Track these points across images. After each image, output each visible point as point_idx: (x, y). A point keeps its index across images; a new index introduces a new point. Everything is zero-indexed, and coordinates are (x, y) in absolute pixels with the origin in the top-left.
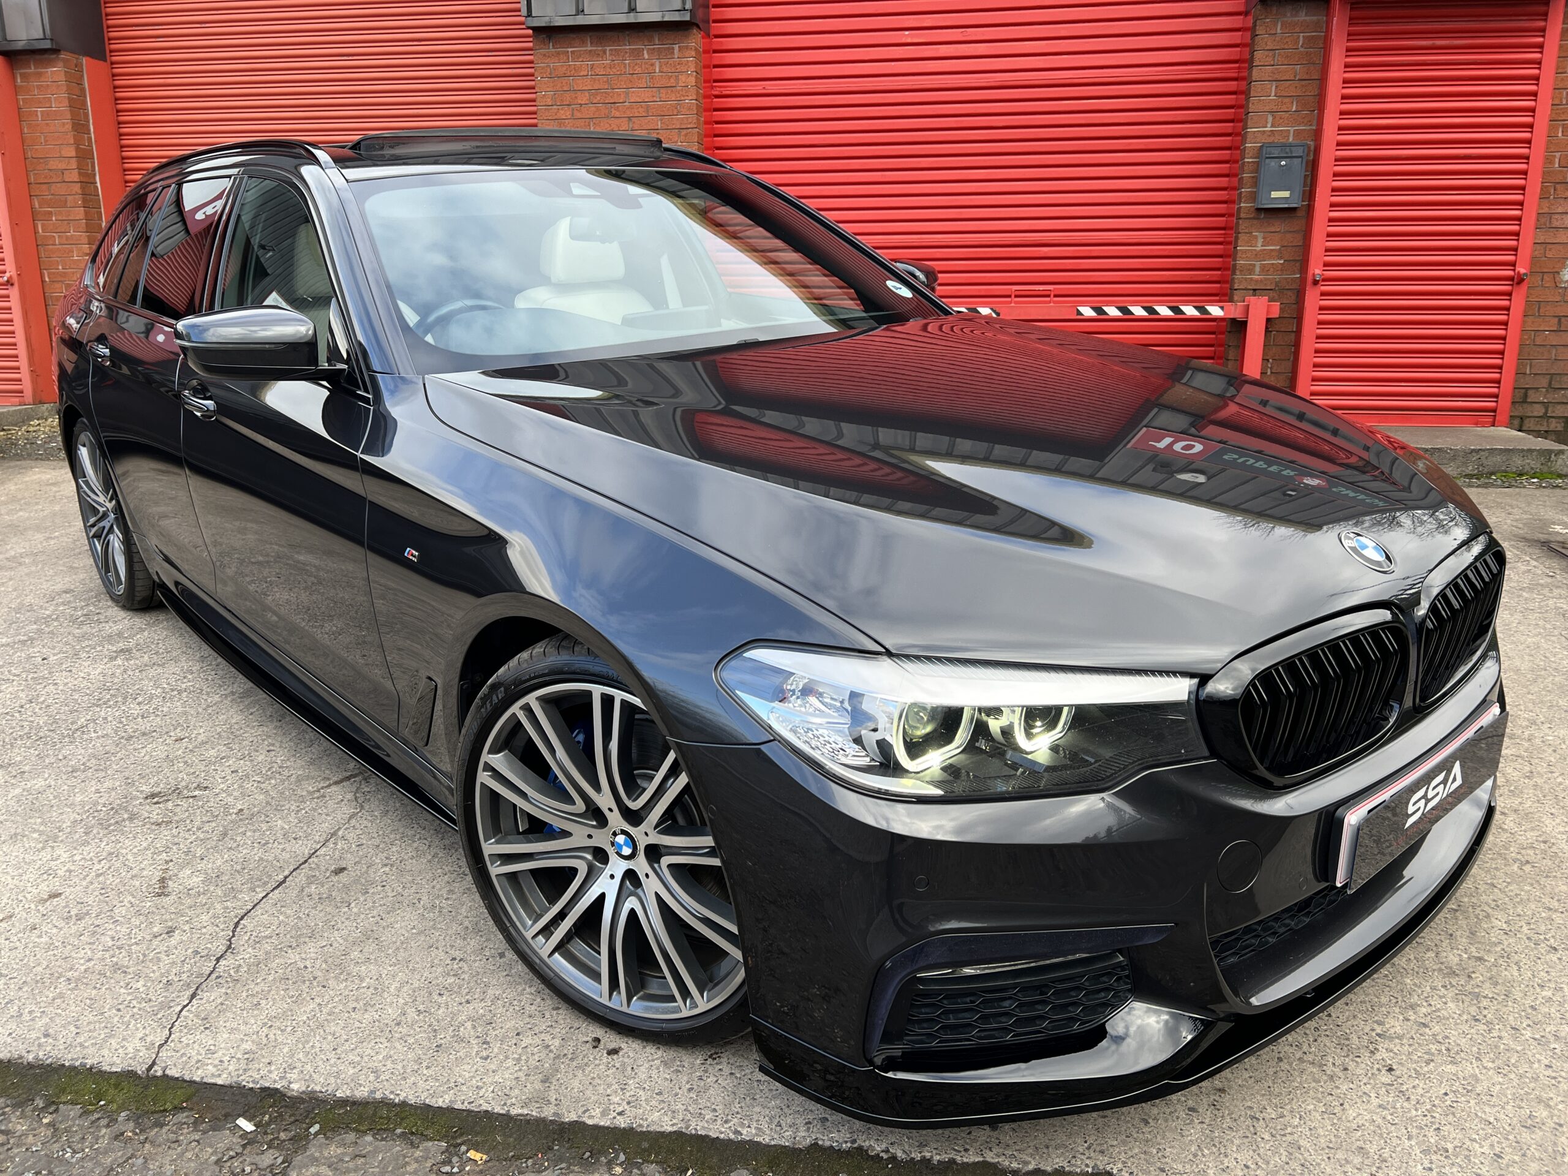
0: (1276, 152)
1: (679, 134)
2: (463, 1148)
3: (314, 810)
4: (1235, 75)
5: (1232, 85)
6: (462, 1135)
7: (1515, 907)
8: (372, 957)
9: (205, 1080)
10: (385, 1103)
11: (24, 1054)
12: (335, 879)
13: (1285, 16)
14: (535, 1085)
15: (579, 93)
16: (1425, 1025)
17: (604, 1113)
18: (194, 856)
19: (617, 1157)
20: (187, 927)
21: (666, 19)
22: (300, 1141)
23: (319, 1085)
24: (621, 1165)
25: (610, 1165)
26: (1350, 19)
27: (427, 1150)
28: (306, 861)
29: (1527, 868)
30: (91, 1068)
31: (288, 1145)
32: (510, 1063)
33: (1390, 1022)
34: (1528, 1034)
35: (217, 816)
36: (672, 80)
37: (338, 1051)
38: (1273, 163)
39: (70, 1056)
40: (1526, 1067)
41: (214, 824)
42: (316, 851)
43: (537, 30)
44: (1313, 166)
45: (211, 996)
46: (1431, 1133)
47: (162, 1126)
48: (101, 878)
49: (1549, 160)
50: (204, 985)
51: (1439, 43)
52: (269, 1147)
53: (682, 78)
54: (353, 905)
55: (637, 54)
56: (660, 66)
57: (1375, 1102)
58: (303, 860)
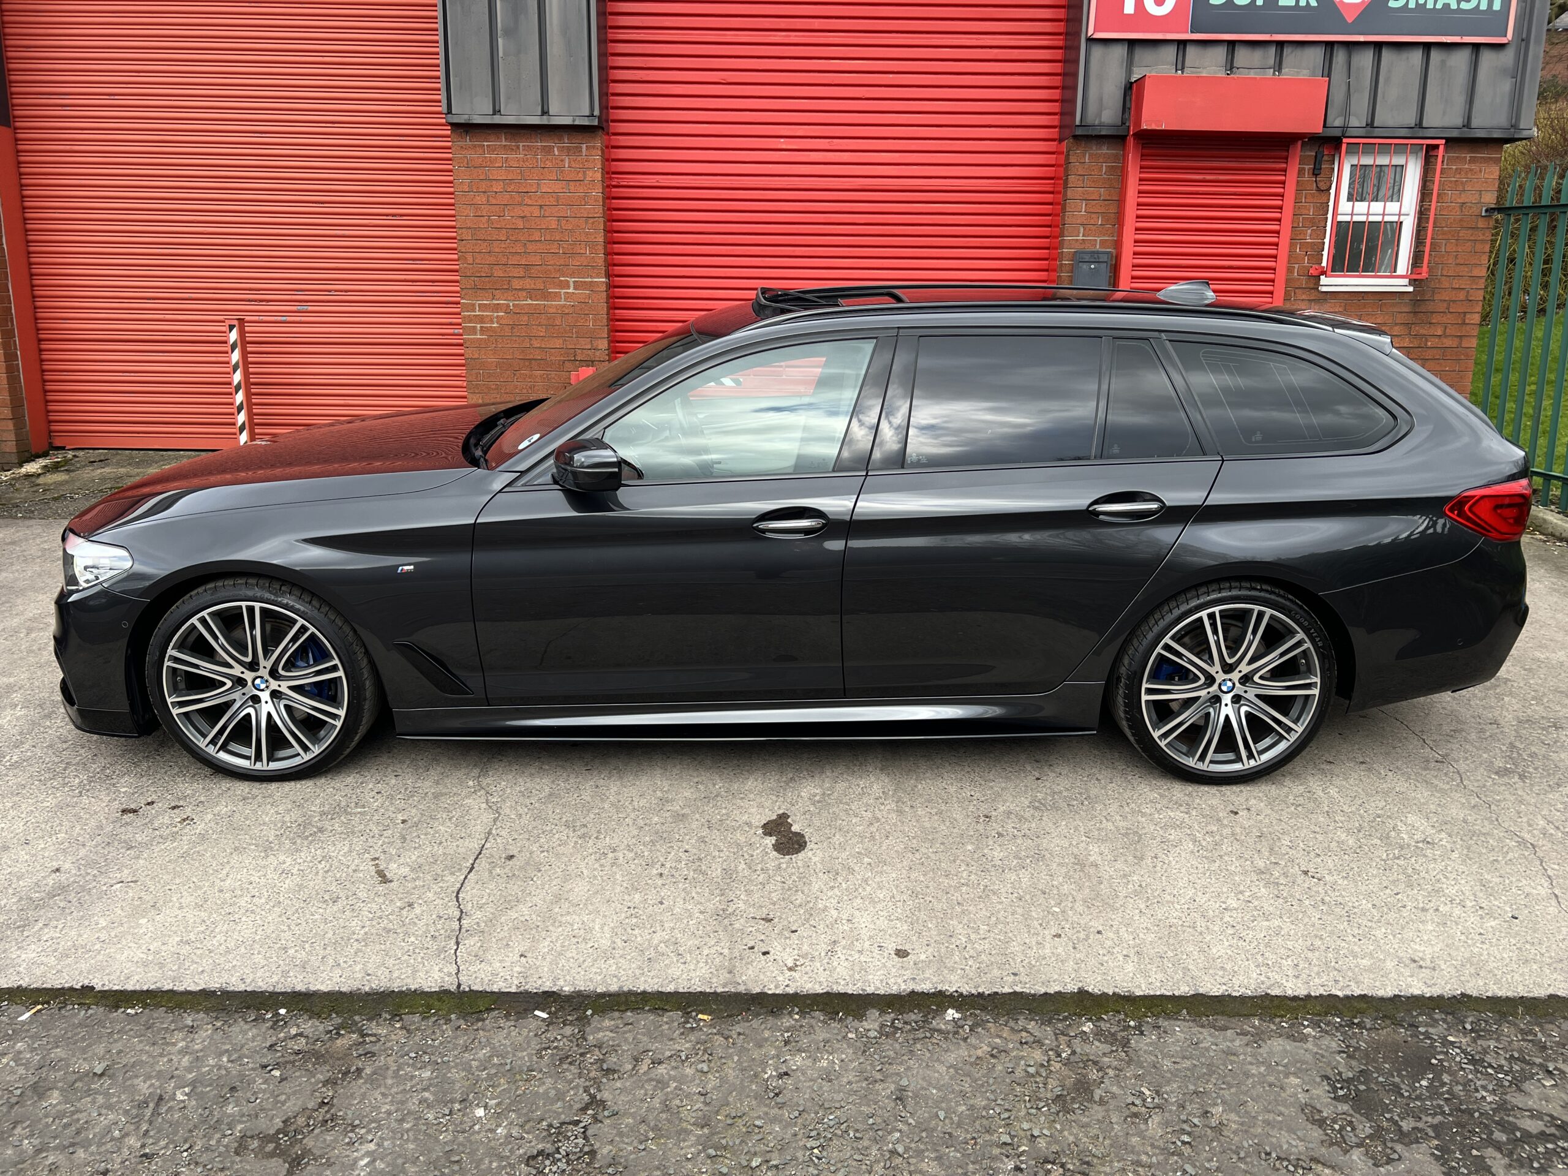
0: (1087, 258)
1: (586, 223)
2: (694, 1014)
3: (461, 817)
4: (1052, 189)
5: (1049, 197)
6: (689, 1007)
7: (1294, 832)
8: (571, 910)
9: (502, 990)
10: (630, 993)
11: (360, 987)
12: (508, 862)
13: (1092, 149)
14: (724, 976)
15: (494, 182)
16: (1250, 902)
17: (776, 987)
18: (391, 854)
19: (793, 1010)
20: (420, 901)
21: (577, 123)
22: (583, 1020)
23: (582, 987)
24: (797, 1014)
25: (790, 1014)
26: (1142, 156)
27: (669, 1017)
28: (480, 853)
29: (1300, 809)
30: (415, 990)
31: (577, 1023)
32: (701, 965)
33: (1229, 901)
34: (1307, 902)
35: (388, 826)
36: (580, 175)
37: (583, 967)
38: (1085, 266)
39: (396, 985)
40: (1307, 920)
41: (390, 832)
42: (483, 846)
43: (455, 126)
44: (1115, 269)
45: (470, 943)
46: (1259, 957)
47: (483, 1020)
48: (330, 873)
49: (1290, 270)
50: (460, 936)
51: (1208, 177)
52: (564, 1025)
53: (590, 173)
54: (535, 879)
55: (548, 150)
56: (570, 162)
57: (1227, 944)
58: (477, 852)
